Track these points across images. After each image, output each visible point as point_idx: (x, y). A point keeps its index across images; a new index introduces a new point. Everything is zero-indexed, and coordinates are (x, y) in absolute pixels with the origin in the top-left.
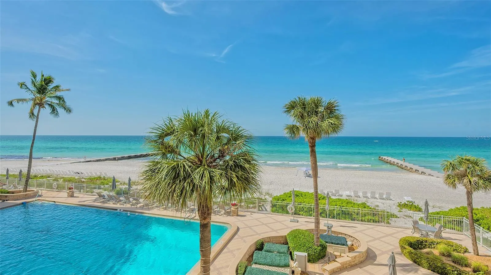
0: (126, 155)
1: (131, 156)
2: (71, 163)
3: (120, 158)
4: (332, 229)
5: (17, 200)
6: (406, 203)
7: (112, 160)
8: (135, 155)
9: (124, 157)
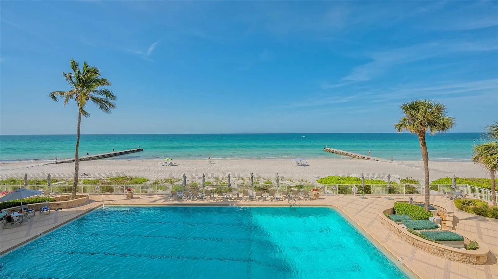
0: (100, 155)
1: (105, 155)
2: (43, 165)
3: (95, 157)
4: (414, 200)
5: (72, 208)
6: (406, 179)
7: (87, 160)
8: (109, 154)
9: (99, 156)
